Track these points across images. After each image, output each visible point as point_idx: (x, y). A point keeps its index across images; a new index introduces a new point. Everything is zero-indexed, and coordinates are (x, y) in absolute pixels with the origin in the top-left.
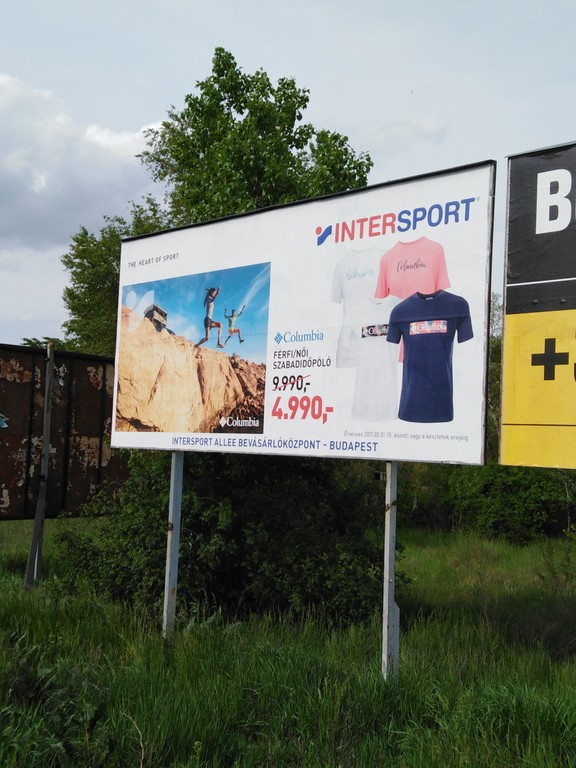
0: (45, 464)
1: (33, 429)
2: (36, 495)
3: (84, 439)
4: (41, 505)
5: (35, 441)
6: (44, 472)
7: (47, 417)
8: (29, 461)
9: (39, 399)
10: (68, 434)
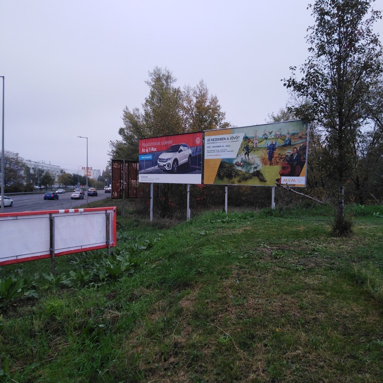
0: (124, 186)
1: (121, 178)
2: (122, 193)
3: (133, 180)
4: (124, 196)
5: (121, 181)
6: (124, 188)
7: (124, 175)
8: (121, 186)
9: (122, 172)
10: (129, 179)
